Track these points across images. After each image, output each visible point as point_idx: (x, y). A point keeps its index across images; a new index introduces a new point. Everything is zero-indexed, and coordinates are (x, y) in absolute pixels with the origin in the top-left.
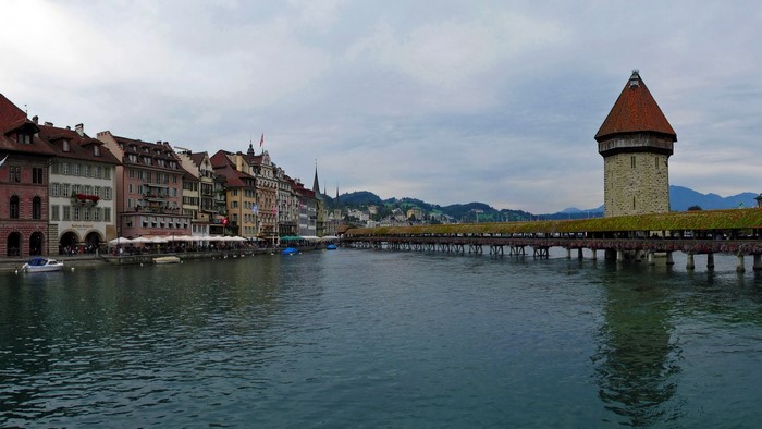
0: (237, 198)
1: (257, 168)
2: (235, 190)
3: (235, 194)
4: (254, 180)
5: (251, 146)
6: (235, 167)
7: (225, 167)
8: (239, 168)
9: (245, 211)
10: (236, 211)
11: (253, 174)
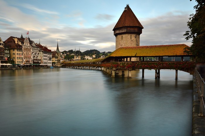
0: (14, 52)
1: (23, 43)
2: (14, 49)
3: (14, 51)
4: (21, 46)
5: (22, 35)
6: (15, 42)
7: (12, 42)
8: (16, 42)
9: (17, 56)
10: (14, 56)
11: (21, 44)
